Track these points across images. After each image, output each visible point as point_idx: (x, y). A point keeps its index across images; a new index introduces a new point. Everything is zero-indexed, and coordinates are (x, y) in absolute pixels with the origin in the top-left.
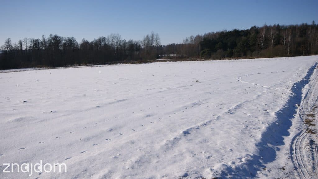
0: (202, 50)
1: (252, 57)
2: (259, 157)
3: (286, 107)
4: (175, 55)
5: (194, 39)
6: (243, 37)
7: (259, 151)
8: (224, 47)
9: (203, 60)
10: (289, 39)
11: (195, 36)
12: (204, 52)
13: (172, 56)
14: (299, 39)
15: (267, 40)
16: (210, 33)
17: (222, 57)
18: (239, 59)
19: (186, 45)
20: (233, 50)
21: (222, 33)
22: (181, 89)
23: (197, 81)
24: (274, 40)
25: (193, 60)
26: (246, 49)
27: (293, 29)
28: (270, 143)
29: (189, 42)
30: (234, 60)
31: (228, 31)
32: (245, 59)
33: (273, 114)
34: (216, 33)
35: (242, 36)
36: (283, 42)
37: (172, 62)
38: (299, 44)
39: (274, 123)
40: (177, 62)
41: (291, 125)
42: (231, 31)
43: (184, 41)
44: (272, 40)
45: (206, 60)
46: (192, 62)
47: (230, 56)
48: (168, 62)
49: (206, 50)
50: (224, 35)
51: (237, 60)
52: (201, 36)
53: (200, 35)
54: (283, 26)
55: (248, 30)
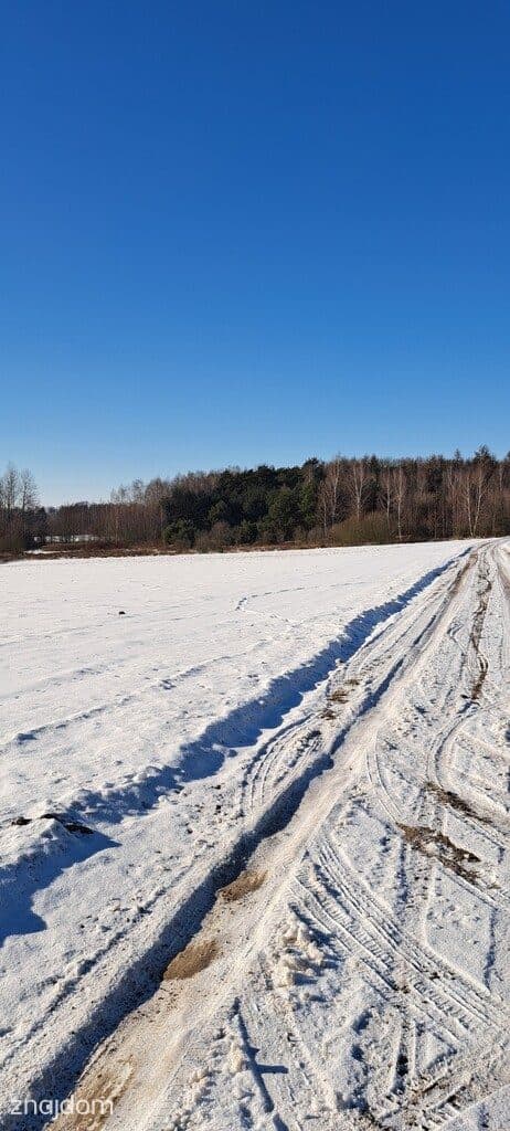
0: (170, 522)
1: (306, 544)
2: (177, 771)
3: (308, 666)
4: (87, 538)
5: (143, 491)
6: (284, 489)
7: (182, 758)
8: (234, 515)
9: (171, 554)
10: (400, 497)
11: (147, 481)
12: (176, 530)
13: (77, 540)
14: (423, 497)
15: (343, 499)
16: (191, 475)
17: (225, 546)
18: (273, 550)
19: (119, 507)
20: (258, 525)
21: (227, 474)
22: (65, 636)
23: (122, 613)
24: (362, 497)
25: (140, 554)
26: (291, 520)
27: (410, 468)
28: (219, 743)
29: (130, 499)
30: (260, 553)
31: (242, 470)
32: (290, 549)
33: (265, 683)
34: (208, 473)
35: (281, 484)
36: (385, 502)
37: (74, 560)
38: (425, 510)
39: (256, 702)
40: (91, 559)
41: (297, 704)
42: (251, 471)
43: (112, 495)
44: (359, 499)
45: (180, 553)
46: (137, 558)
47: (250, 541)
48: (62, 560)
49: (181, 522)
50: (231, 482)
51: (266, 553)
52: (166, 483)
53: (163, 479)
54: (387, 462)
55: (296, 469)
